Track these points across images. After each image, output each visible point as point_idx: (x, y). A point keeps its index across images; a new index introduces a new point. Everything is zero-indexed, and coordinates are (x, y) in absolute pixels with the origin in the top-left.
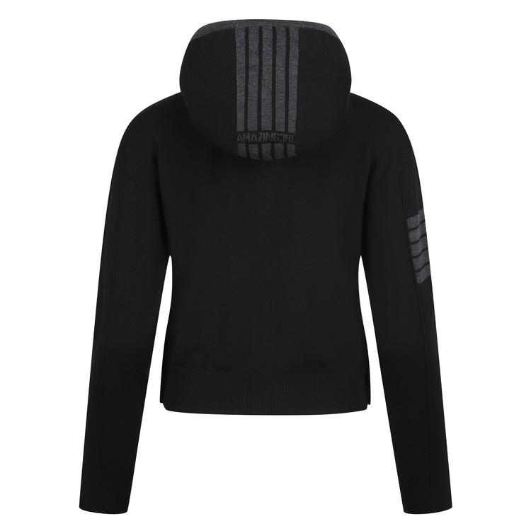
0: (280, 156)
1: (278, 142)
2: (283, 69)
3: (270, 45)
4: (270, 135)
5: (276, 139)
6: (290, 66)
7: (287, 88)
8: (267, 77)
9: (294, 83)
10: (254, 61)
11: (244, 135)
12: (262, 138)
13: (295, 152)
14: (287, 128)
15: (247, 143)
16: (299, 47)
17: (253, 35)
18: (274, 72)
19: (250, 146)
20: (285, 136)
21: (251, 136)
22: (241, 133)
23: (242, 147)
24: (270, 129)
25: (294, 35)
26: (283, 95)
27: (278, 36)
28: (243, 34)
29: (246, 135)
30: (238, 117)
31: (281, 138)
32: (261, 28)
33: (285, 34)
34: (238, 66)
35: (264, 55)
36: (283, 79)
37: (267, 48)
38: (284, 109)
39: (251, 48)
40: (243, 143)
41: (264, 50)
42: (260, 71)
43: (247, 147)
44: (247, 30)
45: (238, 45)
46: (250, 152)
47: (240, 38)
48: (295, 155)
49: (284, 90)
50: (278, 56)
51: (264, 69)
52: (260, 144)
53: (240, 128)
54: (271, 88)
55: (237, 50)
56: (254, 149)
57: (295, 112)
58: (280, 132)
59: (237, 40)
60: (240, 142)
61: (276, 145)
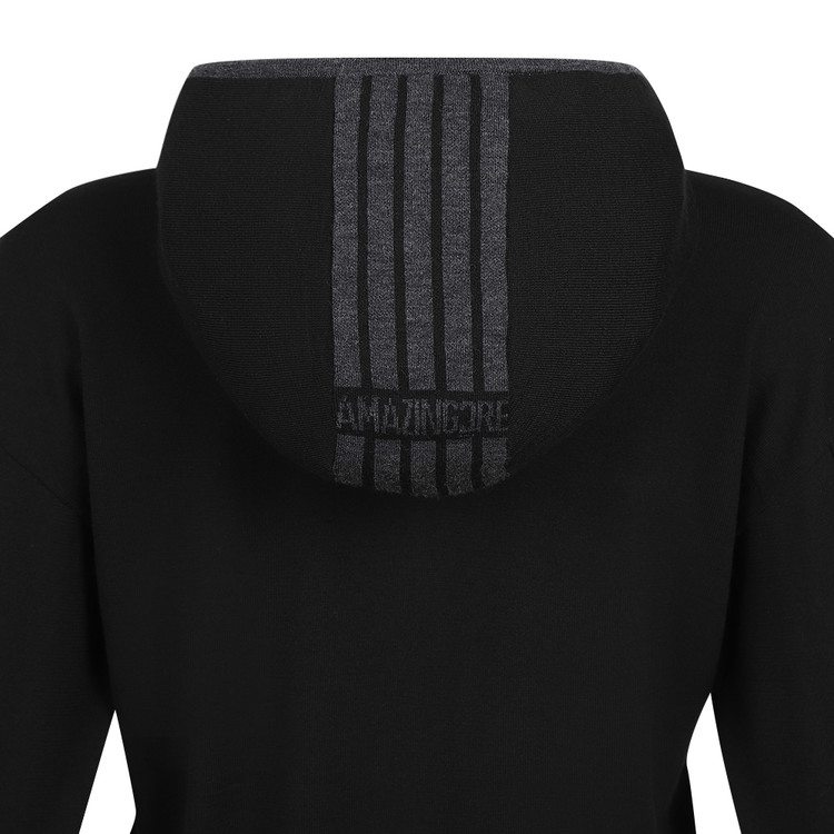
0: (460, 484)
1: (455, 437)
2: (463, 168)
3: (425, 119)
4: (433, 408)
5: (450, 424)
6: (484, 159)
7: (476, 213)
8: (417, 192)
9: (495, 200)
10: (381, 154)
11: (361, 405)
12: (412, 420)
13: (508, 466)
14: (479, 377)
15: (370, 434)
16: (511, 115)
17: (383, 96)
18: (436, 179)
19: (379, 445)
20: (476, 409)
21: (381, 412)
22: (352, 394)
23: (350, 449)
24: (430, 385)
25: (497, 91)
26: (464, 238)
27: (447, 98)
28: (357, 92)
29: (369, 404)
30: (337, 320)
31: (465, 417)
32: (403, 80)
33: (468, 91)
34: (338, 162)
35: (409, 141)
36: (465, 193)
37: (418, 128)
38: (467, 292)
39: (374, 125)
40: (357, 434)
41: (408, 130)
42: (399, 176)
43: (369, 447)
44: (367, 83)
45: (340, 115)
46: (377, 467)
47: (346, 100)
48: (504, 474)
49: (466, 223)
50: (447, 141)
51: (410, 173)
52: (406, 441)
53: (347, 373)
54: (428, 218)
55: (338, 127)
56: (388, 458)
57: (503, 296)
58: (458, 396)
59: (339, 106)
60: (347, 429)
61: (450, 447)
